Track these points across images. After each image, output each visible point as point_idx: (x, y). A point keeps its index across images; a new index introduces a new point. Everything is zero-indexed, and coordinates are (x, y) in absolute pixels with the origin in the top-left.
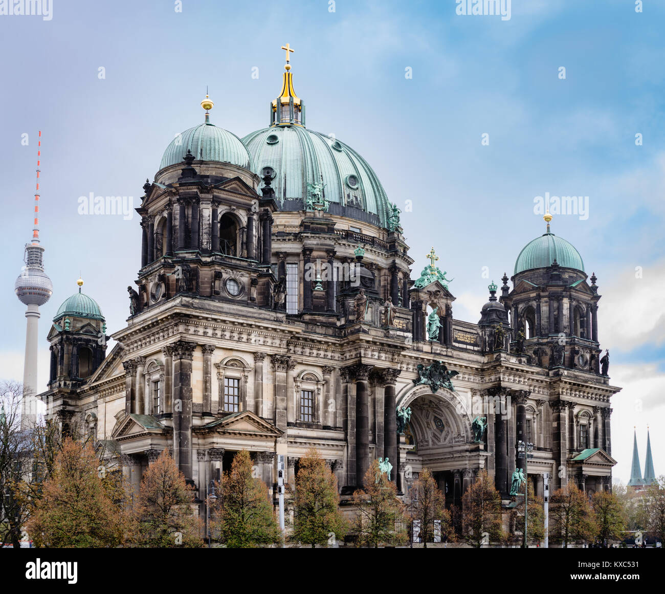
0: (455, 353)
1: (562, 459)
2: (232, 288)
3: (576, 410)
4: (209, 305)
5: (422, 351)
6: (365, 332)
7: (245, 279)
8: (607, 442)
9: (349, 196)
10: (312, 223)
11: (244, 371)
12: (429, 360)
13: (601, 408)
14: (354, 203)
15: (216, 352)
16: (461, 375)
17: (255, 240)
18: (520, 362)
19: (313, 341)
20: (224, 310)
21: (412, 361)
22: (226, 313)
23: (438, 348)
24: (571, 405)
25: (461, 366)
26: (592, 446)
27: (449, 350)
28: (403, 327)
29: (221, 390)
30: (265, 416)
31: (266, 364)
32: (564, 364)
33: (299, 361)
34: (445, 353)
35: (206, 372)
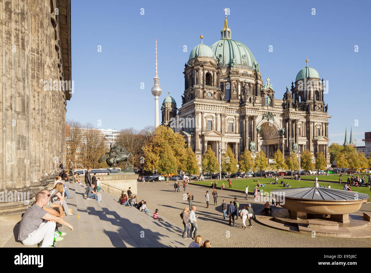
0: (275, 109)
1: (310, 139)
2: (209, 95)
3: (315, 124)
4: (203, 100)
5: (265, 109)
6: (247, 105)
7: (213, 92)
8: (327, 134)
9: (243, 62)
10: (233, 72)
11: (213, 119)
12: (267, 112)
13: (325, 123)
14: (245, 64)
15: (205, 113)
16: (277, 116)
17: (215, 80)
18: (296, 110)
19: (232, 109)
21: (262, 112)
22: (208, 103)
23: (270, 108)
24: (313, 122)
25: (277, 113)
26: (321, 135)
27: (273, 108)
28: (259, 102)
29: (207, 124)
30: (219, 131)
31: (219, 116)
32: (311, 110)
33: (228, 115)
35: (202, 119)
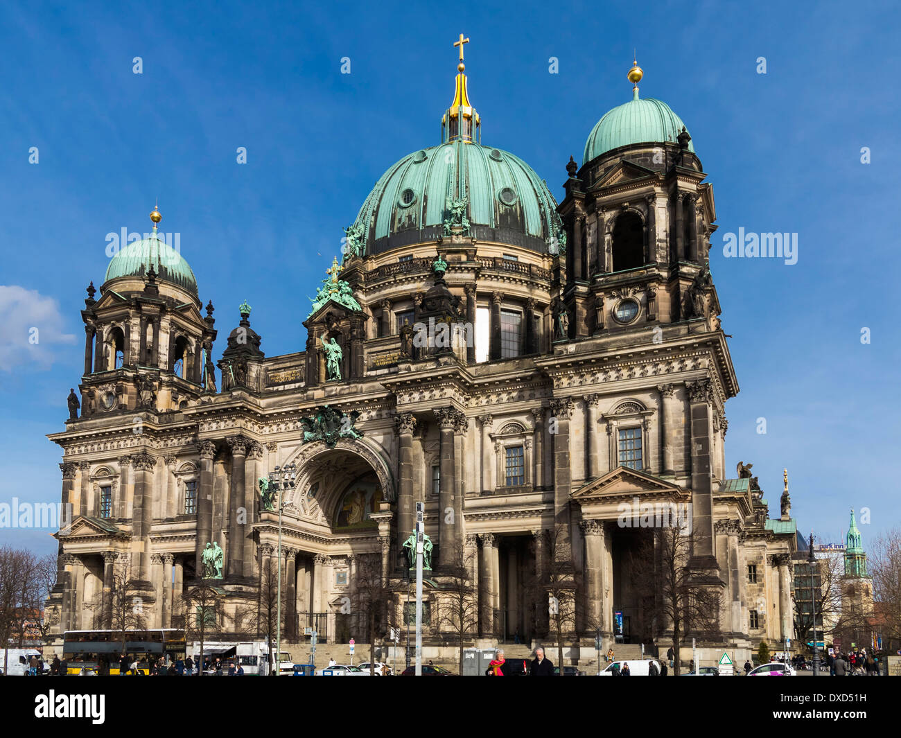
0: (366, 386)
2: (109, 401)
4: (86, 424)
9: (400, 220)
14: (406, 226)
15: (92, 466)
20: (97, 425)
21: (296, 417)
23: (333, 388)
25: (362, 401)
27: (352, 385)
28: (296, 377)
31: (129, 466)
34: (347, 391)
35: (81, 486)
